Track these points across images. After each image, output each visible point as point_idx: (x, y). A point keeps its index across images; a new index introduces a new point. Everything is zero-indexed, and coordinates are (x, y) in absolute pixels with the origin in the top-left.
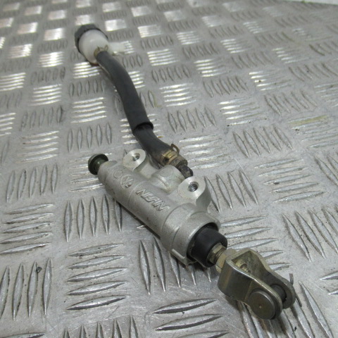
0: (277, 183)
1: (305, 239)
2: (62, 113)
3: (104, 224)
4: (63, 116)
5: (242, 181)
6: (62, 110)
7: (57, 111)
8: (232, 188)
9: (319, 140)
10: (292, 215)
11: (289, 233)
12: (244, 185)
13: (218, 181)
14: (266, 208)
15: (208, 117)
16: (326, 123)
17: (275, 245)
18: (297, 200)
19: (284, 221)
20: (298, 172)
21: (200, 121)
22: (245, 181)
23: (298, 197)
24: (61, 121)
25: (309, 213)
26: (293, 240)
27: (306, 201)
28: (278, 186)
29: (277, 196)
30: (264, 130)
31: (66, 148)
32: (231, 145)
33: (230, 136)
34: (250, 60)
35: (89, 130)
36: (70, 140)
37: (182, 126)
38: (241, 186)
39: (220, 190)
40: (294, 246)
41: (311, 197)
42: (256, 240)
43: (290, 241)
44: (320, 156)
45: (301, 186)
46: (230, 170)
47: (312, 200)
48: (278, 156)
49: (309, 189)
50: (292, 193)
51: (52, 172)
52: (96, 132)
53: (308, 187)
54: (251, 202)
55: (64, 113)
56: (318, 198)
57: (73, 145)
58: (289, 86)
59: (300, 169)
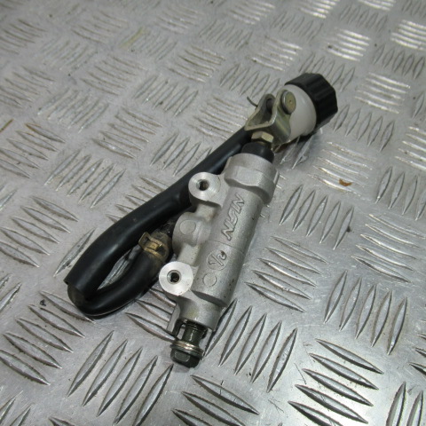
0: (161, 103)
3: (56, 228)
9: (157, 51)
11: (204, 133)
13: (115, 128)
14: (173, 126)
15: (40, 76)
16: (149, 34)
18: (187, 107)
19: (193, 127)
20: (167, 86)
21: (36, 84)
22: (138, 115)
23: (185, 104)
25: (202, 111)
26: (210, 136)
27: (193, 104)
28: (164, 105)
29: (170, 113)
30: (106, 63)
32: (92, 92)
38: (138, 121)
39: (125, 134)
41: (193, 99)
42: (188, 152)
44: (170, 65)
45: (180, 95)
46: (115, 114)
47: (195, 101)
48: (140, 81)
49: (187, 94)
50: (179, 103)
53: (184, 93)
54: (158, 128)
56: (198, 97)
58: (84, 10)
59: (167, 83)
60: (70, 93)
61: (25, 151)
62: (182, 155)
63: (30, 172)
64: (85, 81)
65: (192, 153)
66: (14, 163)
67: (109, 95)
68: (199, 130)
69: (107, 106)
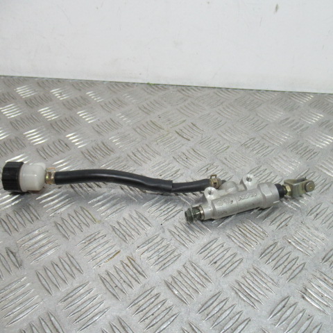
0: (215, 263)
1: (249, 297)
2: (15, 256)
4: (18, 259)
5: (195, 269)
6: (12, 253)
7: (8, 255)
8: (192, 277)
10: (235, 282)
11: (240, 297)
12: (199, 272)
13: (181, 276)
14: (219, 284)
15: (144, 221)
17: (237, 309)
18: (232, 270)
19: (233, 289)
20: (222, 249)
21: (140, 227)
22: (197, 268)
23: (232, 268)
24: (20, 265)
25: (243, 277)
27: (237, 270)
28: (217, 264)
29: (220, 272)
31: (46, 291)
32: (173, 241)
33: (168, 233)
34: (142, 155)
35: (55, 266)
36: (44, 283)
37: (129, 236)
38: (197, 273)
39: (186, 282)
40: (246, 304)
41: (238, 265)
42: (226, 311)
43: (243, 302)
45: (229, 259)
46: (183, 263)
47: (239, 267)
49: (235, 260)
50: (227, 266)
51: (51, 320)
52: (63, 266)
53: (233, 258)
54: (209, 284)
55: (17, 255)
56: (242, 264)
57: (50, 286)
58: (182, 175)
59: (223, 246)
60: (159, 239)
61: (121, 278)
62: (220, 312)
63: (121, 295)
64: (170, 231)
65: (228, 312)
66: (114, 285)
67: (183, 247)
68: (237, 293)
69: (179, 255)
